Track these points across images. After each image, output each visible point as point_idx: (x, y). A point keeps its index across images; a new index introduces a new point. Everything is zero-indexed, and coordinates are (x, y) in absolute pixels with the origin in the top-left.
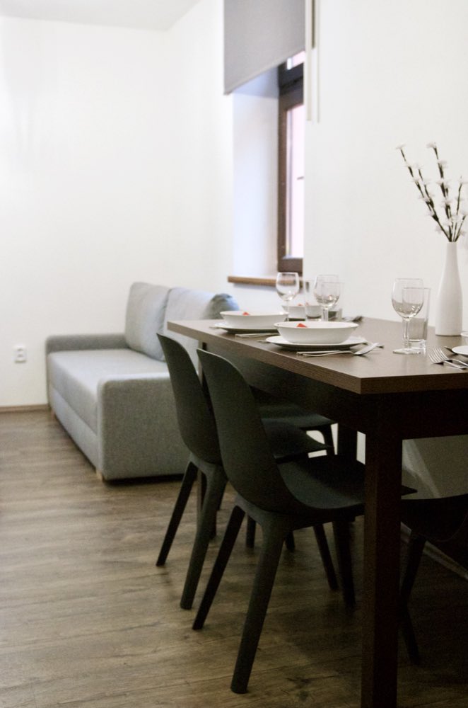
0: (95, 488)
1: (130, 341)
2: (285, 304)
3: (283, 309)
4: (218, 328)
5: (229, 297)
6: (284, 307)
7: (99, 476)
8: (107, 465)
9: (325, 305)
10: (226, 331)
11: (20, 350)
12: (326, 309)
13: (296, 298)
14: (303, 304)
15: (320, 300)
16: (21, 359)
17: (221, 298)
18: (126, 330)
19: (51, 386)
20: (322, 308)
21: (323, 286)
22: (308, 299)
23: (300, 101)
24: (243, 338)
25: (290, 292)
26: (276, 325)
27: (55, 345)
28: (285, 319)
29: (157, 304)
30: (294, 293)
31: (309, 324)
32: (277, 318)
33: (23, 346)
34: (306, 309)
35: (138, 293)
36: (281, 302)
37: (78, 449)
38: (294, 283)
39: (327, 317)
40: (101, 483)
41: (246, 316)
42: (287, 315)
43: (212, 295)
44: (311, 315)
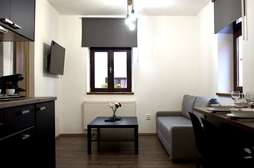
0: (169, 163)
1: (183, 114)
2: (235, 102)
3: (234, 104)
4: (210, 110)
5: (216, 100)
6: (235, 103)
7: (171, 158)
8: (173, 155)
9: (249, 103)
10: (213, 111)
11: (148, 116)
12: (250, 104)
13: (239, 100)
14: (242, 102)
15: (247, 101)
16: (148, 119)
17: (213, 100)
18: (182, 110)
19: (157, 128)
20: (249, 104)
21: (249, 96)
22: (244, 100)
23: (241, 35)
24: (219, 114)
25: (237, 98)
26: (230, 109)
27: (160, 114)
28: (234, 107)
29: (192, 102)
30: (238, 99)
31: (244, 109)
32: (232, 107)
33: (149, 115)
34: (243, 104)
35: (186, 98)
36: (234, 101)
37: (164, 149)
38: (238, 95)
39: (251, 107)
40: (171, 161)
41: (220, 106)
42: (235, 106)
43: (210, 99)
44: (245, 106)
